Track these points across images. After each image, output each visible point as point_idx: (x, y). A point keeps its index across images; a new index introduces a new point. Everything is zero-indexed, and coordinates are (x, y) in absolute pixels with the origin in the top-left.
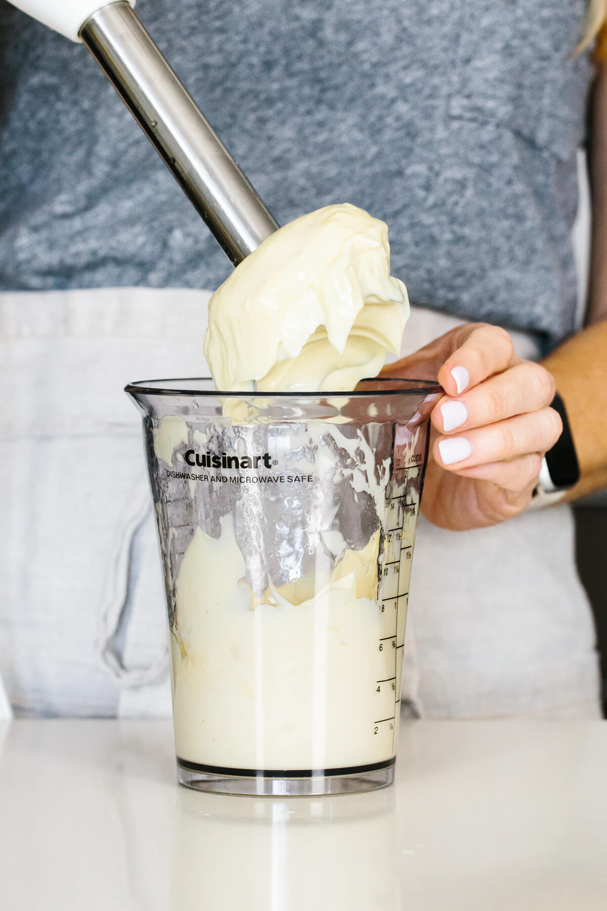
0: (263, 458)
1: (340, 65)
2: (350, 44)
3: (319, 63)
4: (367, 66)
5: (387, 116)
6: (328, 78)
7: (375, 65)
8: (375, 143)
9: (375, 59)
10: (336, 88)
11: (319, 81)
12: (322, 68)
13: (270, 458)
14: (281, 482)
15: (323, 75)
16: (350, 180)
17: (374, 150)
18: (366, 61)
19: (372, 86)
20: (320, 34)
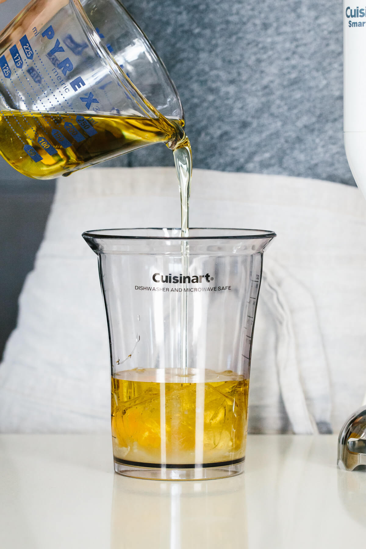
0: (206, 276)
1: (309, 31)
2: (317, 18)
3: (297, 28)
4: (325, 33)
5: (335, 63)
6: (302, 39)
7: (330, 32)
8: (326, 79)
9: (331, 29)
10: (305, 45)
11: (296, 40)
12: (298, 32)
13: (209, 276)
14: (214, 290)
15: (298, 36)
16: (308, 100)
17: (324, 82)
18: (325, 30)
19: (327, 45)
20: (299, 11)
